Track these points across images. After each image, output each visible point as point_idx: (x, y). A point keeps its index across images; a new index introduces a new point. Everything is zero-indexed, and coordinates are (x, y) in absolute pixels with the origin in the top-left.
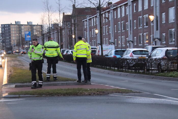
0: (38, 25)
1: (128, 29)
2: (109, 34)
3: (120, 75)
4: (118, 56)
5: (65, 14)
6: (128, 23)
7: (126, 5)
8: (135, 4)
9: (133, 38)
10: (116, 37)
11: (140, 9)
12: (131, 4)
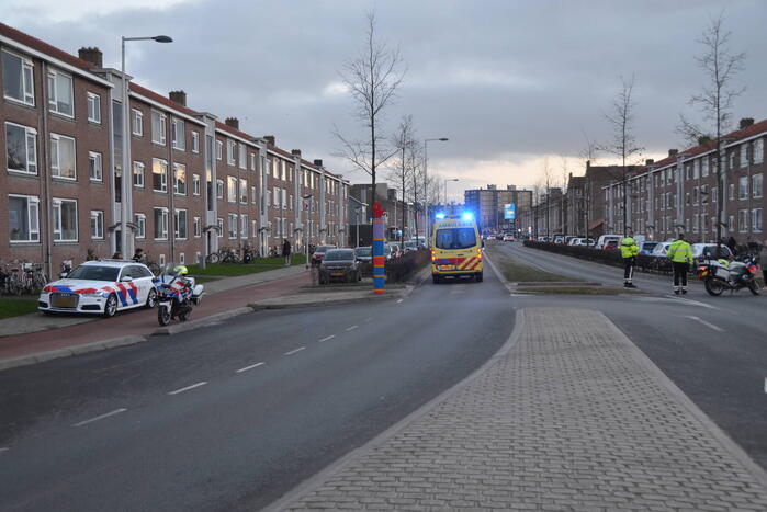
0: (525, 191)
1: (677, 206)
2: (646, 212)
3: (644, 277)
4: (647, 252)
5: (592, 165)
6: (677, 197)
7: (674, 167)
8: (688, 168)
9: (685, 221)
10: (657, 216)
11: (696, 176)
12: (682, 166)
